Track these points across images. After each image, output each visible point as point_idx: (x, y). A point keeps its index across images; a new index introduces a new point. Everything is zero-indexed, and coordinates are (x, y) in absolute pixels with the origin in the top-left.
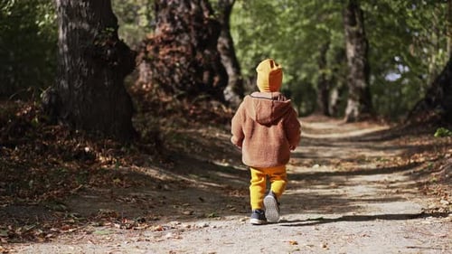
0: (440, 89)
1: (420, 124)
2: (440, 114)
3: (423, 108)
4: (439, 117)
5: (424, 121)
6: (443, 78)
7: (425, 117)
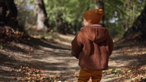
0: (140, 22)
1: (129, 40)
2: (140, 35)
3: (131, 32)
4: (140, 37)
5: (132, 38)
6: (141, 17)
7: (132, 37)
